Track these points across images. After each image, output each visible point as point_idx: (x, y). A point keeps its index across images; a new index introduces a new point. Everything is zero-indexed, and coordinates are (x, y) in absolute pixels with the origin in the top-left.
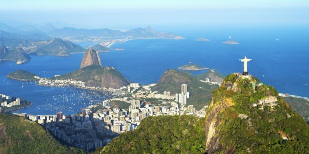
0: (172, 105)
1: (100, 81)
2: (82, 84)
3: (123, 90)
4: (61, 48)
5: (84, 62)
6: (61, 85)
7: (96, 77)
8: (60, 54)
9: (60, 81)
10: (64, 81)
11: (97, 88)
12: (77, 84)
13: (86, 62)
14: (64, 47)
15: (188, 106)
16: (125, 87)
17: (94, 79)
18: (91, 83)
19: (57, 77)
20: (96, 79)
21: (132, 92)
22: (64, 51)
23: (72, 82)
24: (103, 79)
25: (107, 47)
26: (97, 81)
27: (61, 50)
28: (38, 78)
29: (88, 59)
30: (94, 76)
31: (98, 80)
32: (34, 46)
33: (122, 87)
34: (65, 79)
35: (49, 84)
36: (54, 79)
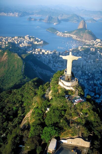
3: (92, 42)
6: (66, 36)
7: (81, 34)
8: (74, 21)
9: (66, 34)
11: (80, 40)
12: (73, 36)
13: (80, 27)
16: (94, 41)
17: (80, 35)
18: (78, 37)
19: (66, 32)
21: (96, 43)
22: (76, 20)
23: (71, 35)
24: (84, 36)
29: (81, 25)
31: (82, 36)
33: (92, 40)
34: (69, 34)
35: (61, 35)
36: (64, 33)
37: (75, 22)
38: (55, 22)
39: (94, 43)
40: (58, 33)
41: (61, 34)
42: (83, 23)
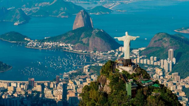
0: (156, 72)
1: (88, 44)
2: (70, 47)
3: (110, 54)
4: (62, 9)
5: (76, 24)
6: (49, 47)
7: (84, 40)
8: (60, 15)
9: (49, 43)
10: (54, 43)
11: (84, 52)
12: (66, 46)
13: (77, 24)
14: (66, 8)
15: (173, 74)
16: (113, 51)
17: (82, 42)
18: (78, 46)
19: (46, 39)
20: (84, 42)
21: (119, 56)
22: (64, 13)
23: (61, 45)
24: (90, 42)
25: (110, 8)
26: (84, 44)
27: (62, 11)
28: (29, 40)
29: (79, 21)
30: (82, 38)
31: (86, 42)
32: (37, 7)
33: (110, 51)
34: (55, 42)
35: (37, 46)
36: (43, 41)
37: (63, 17)
38: (16, 20)
39: (116, 55)
40: (29, 44)
41: (35, 44)
42: (83, 17)
